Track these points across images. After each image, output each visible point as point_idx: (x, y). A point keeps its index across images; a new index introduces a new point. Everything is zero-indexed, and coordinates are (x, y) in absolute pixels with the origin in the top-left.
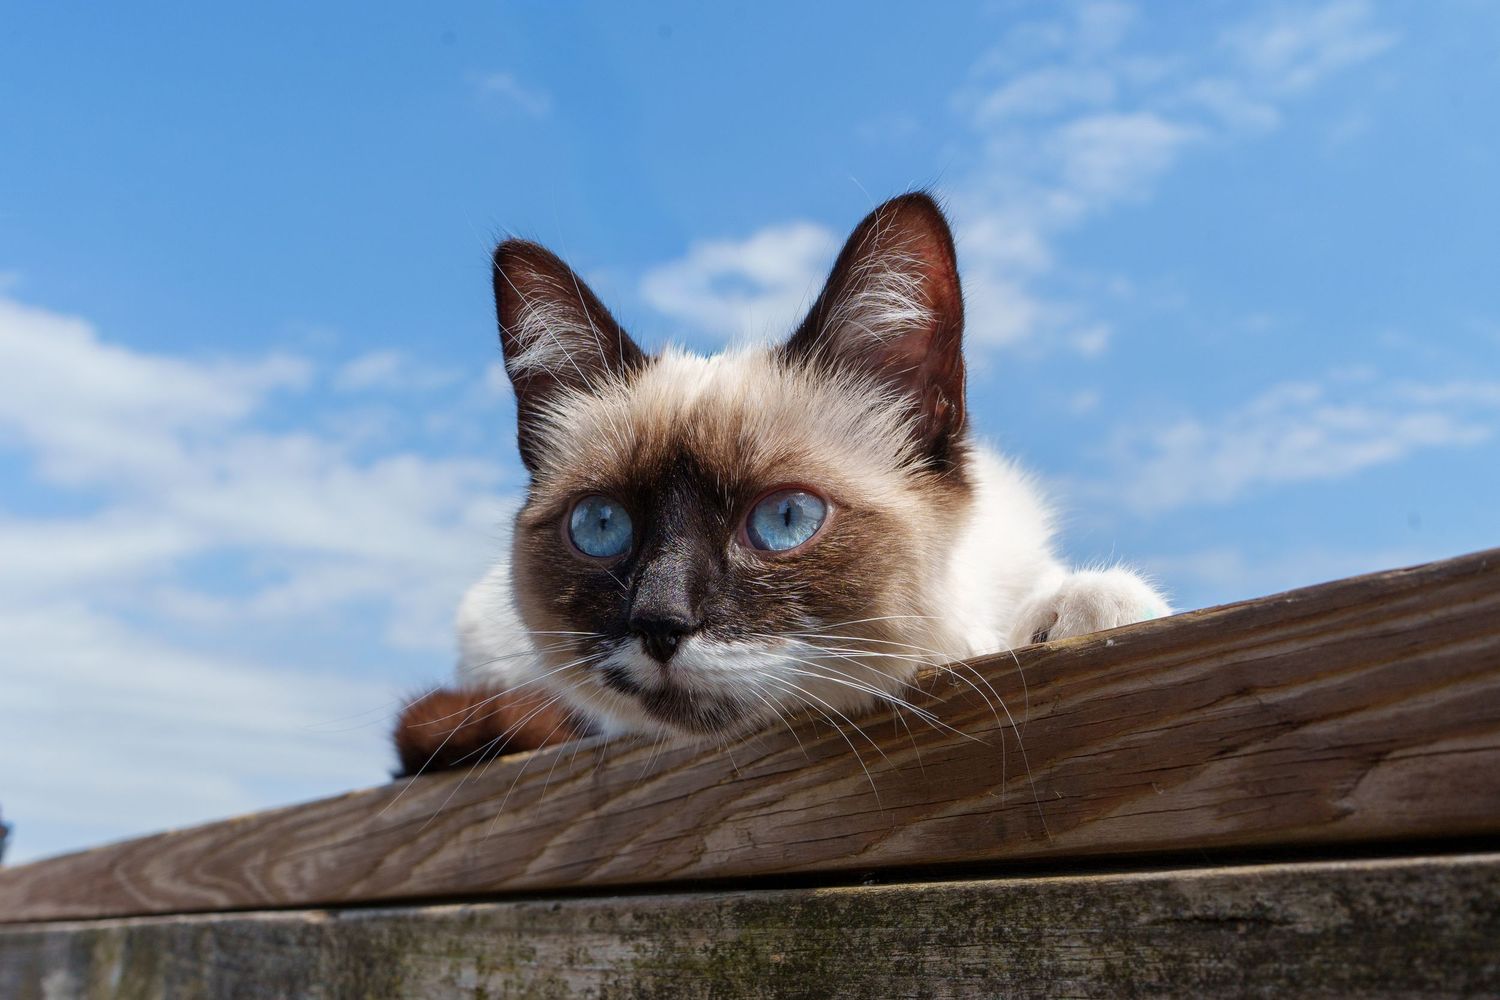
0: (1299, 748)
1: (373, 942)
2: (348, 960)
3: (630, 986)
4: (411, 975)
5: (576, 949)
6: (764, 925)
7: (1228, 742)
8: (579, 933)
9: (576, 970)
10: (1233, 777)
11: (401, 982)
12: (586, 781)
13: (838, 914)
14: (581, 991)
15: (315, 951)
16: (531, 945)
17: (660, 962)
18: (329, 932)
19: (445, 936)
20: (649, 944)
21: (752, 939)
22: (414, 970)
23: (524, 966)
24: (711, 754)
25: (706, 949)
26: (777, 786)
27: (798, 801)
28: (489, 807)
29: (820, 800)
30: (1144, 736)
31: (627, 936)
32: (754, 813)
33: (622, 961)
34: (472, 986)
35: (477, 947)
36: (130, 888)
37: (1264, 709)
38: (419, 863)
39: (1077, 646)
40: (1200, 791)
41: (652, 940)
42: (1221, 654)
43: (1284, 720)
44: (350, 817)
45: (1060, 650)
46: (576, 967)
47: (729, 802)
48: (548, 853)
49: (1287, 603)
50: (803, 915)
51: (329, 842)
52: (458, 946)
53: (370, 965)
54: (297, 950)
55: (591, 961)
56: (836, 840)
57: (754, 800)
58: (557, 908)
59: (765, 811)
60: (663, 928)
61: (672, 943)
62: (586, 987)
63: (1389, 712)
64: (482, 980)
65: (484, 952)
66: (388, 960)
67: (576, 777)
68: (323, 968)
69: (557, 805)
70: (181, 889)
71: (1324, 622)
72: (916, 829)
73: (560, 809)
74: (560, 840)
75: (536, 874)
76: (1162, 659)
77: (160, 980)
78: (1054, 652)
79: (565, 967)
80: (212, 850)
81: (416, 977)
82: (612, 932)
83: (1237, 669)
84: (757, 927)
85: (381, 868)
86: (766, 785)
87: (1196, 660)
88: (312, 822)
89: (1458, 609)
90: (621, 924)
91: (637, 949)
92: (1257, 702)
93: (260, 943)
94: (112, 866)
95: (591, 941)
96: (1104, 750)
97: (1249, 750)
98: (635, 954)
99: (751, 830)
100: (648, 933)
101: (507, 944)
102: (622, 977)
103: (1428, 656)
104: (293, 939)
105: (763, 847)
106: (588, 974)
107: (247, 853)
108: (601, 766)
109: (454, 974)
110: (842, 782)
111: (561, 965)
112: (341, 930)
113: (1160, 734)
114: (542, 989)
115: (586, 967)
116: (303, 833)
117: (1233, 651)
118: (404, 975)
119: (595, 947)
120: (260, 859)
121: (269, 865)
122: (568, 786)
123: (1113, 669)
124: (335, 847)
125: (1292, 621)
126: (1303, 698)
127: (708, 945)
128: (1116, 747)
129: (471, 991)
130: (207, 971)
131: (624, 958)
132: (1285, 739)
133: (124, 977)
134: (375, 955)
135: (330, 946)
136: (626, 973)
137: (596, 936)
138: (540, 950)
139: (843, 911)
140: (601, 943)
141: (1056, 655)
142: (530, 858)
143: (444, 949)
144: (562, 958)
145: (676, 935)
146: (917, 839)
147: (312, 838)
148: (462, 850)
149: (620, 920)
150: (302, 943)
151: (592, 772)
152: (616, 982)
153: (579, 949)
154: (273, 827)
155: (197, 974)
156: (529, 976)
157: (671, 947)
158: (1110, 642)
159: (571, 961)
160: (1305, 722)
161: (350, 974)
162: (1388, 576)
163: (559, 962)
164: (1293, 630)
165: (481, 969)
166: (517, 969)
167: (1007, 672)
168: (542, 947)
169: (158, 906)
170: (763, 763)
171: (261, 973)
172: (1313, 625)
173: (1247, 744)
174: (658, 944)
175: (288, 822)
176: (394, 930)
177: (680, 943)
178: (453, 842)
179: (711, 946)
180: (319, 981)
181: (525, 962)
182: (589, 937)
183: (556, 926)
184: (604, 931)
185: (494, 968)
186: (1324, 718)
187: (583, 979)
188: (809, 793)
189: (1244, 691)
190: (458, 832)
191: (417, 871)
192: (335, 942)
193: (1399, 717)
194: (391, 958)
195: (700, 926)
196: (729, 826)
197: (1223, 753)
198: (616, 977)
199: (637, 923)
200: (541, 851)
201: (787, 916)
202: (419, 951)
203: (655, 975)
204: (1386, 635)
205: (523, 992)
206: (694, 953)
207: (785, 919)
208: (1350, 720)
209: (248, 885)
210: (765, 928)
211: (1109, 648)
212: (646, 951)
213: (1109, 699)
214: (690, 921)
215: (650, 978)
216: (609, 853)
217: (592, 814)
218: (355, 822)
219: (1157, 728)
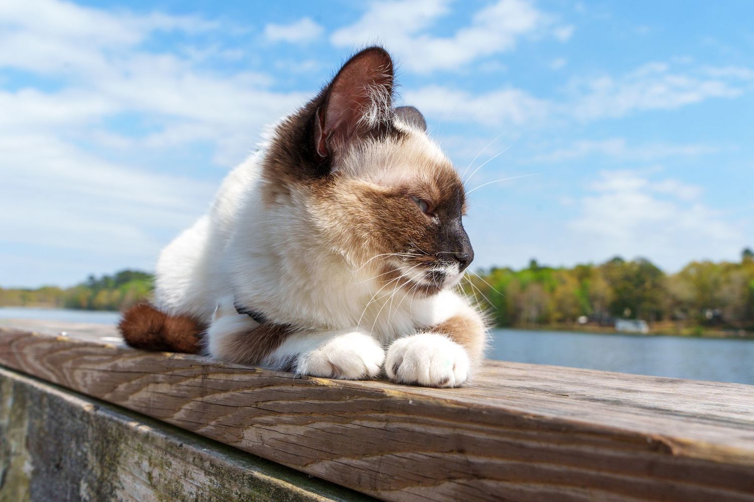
0: (480, 490)
1: (109, 431)
2: (99, 436)
3: (207, 498)
4: (124, 455)
5: (187, 470)
6: (259, 491)
7: (453, 474)
8: (188, 463)
9: (187, 481)
10: (453, 492)
11: (119, 456)
12: (198, 380)
13: (289, 499)
14: (188, 492)
15: (87, 426)
16: (170, 460)
17: (219, 491)
18: (92, 418)
19: (138, 441)
20: (215, 481)
21: (255, 496)
22: (124, 453)
23: (167, 470)
24: (248, 389)
25: (237, 494)
26: (273, 417)
27: (281, 428)
28: (160, 377)
29: (291, 432)
30: (420, 456)
31: (207, 473)
32: (264, 427)
33: (205, 484)
34: (147, 471)
35: (149, 452)
36: (18, 357)
37: (469, 464)
38: (132, 394)
39: (397, 398)
40: (439, 493)
41: (217, 480)
42: (455, 427)
43: (475, 473)
44: (105, 358)
45: (390, 397)
46: (187, 479)
47: (254, 417)
48: (182, 411)
49: (483, 413)
50: (275, 493)
51: (97, 367)
52: (142, 448)
53: (108, 442)
54: (80, 422)
55: (192, 479)
56: (294, 456)
57: (264, 420)
58: (181, 446)
59: (268, 427)
60: (221, 475)
61: (224, 484)
62: (190, 491)
63: (517, 486)
64: (151, 469)
65: (151, 456)
66: (114, 443)
67: (195, 377)
68: (90, 436)
69: (186, 387)
70: (38, 365)
71: (497, 429)
72: (327, 463)
73: (188, 391)
74: (187, 406)
75: (178, 420)
76: (430, 419)
77: (27, 414)
78: (388, 397)
79: (182, 477)
80: (51, 351)
81: (125, 456)
82: (201, 468)
83: (459, 438)
84: (257, 491)
85: (117, 390)
86: (268, 415)
87: (444, 426)
88: (90, 354)
89: (552, 446)
90: (205, 465)
91: (211, 481)
92: (466, 459)
93: (65, 411)
94: (11, 343)
95: (193, 469)
96: (404, 456)
97: (461, 481)
98: (210, 483)
99: (262, 435)
100: (215, 475)
101: (161, 456)
102: (204, 493)
103: (536, 465)
104: (78, 416)
105: (267, 446)
106: (191, 485)
107: (66, 358)
108: (205, 375)
109: (140, 462)
110: (299, 427)
111: (181, 476)
112: (97, 418)
113: (425, 458)
114: (173, 485)
115: (190, 481)
116: (86, 358)
117: (460, 428)
118: (121, 454)
119: (195, 473)
120: (69, 364)
121: (73, 369)
122: (191, 380)
123: (411, 416)
124: (99, 371)
125: (484, 423)
126: (485, 464)
127: (238, 491)
128: (408, 457)
129: (146, 473)
130: (45, 417)
131: (205, 483)
132: (475, 482)
133: (13, 405)
134: (110, 438)
135: (92, 426)
136: (206, 491)
137: (195, 468)
138: (174, 465)
139: (291, 498)
140: (197, 472)
141: (388, 399)
142: (175, 411)
143: (136, 447)
144: (182, 472)
145: (226, 481)
146: (327, 469)
147: (90, 362)
148: (149, 394)
149: (205, 463)
150: (81, 419)
151: (201, 376)
152: (202, 494)
153: (189, 471)
154: (74, 349)
155: (41, 416)
156: (169, 476)
157: (223, 485)
158: (411, 402)
159: (185, 475)
160: (484, 478)
161: (99, 443)
162: (525, 417)
163: (180, 474)
164: (485, 428)
165: (150, 464)
166: (164, 470)
167: (368, 399)
168: (175, 464)
169: (29, 371)
170: (269, 403)
171: (66, 427)
172: (492, 428)
173: (460, 478)
174: (219, 482)
175: (81, 349)
176: (117, 429)
177: (227, 486)
178: (145, 389)
179: (239, 493)
180: (88, 441)
181: (167, 468)
182: (193, 466)
183: (180, 455)
184: (198, 466)
185: (156, 465)
186: (491, 479)
187: (189, 487)
188: (286, 427)
189: (461, 451)
190: (147, 385)
191: (131, 397)
192: (94, 425)
193: (521, 491)
194: (116, 442)
195: (235, 481)
196: (254, 429)
197: (450, 479)
198: (202, 492)
199: (211, 468)
200: (180, 409)
201: (269, 491)
202: (127, 444)
203: (217, 498)
204: (521, 447)
205: (166, 482)
206: (232, 493)
207: (268, 492)
208: (502, 484)
209: (65, 376)
210: (260, 493)
211: (410, 405)
212: (214, 484)
213: (407, 431)
214: (232, 477)
215: (215, 498)
216: (206, 422)
217: (200, 399)
218: (108, 361)
219: (424, 454)
